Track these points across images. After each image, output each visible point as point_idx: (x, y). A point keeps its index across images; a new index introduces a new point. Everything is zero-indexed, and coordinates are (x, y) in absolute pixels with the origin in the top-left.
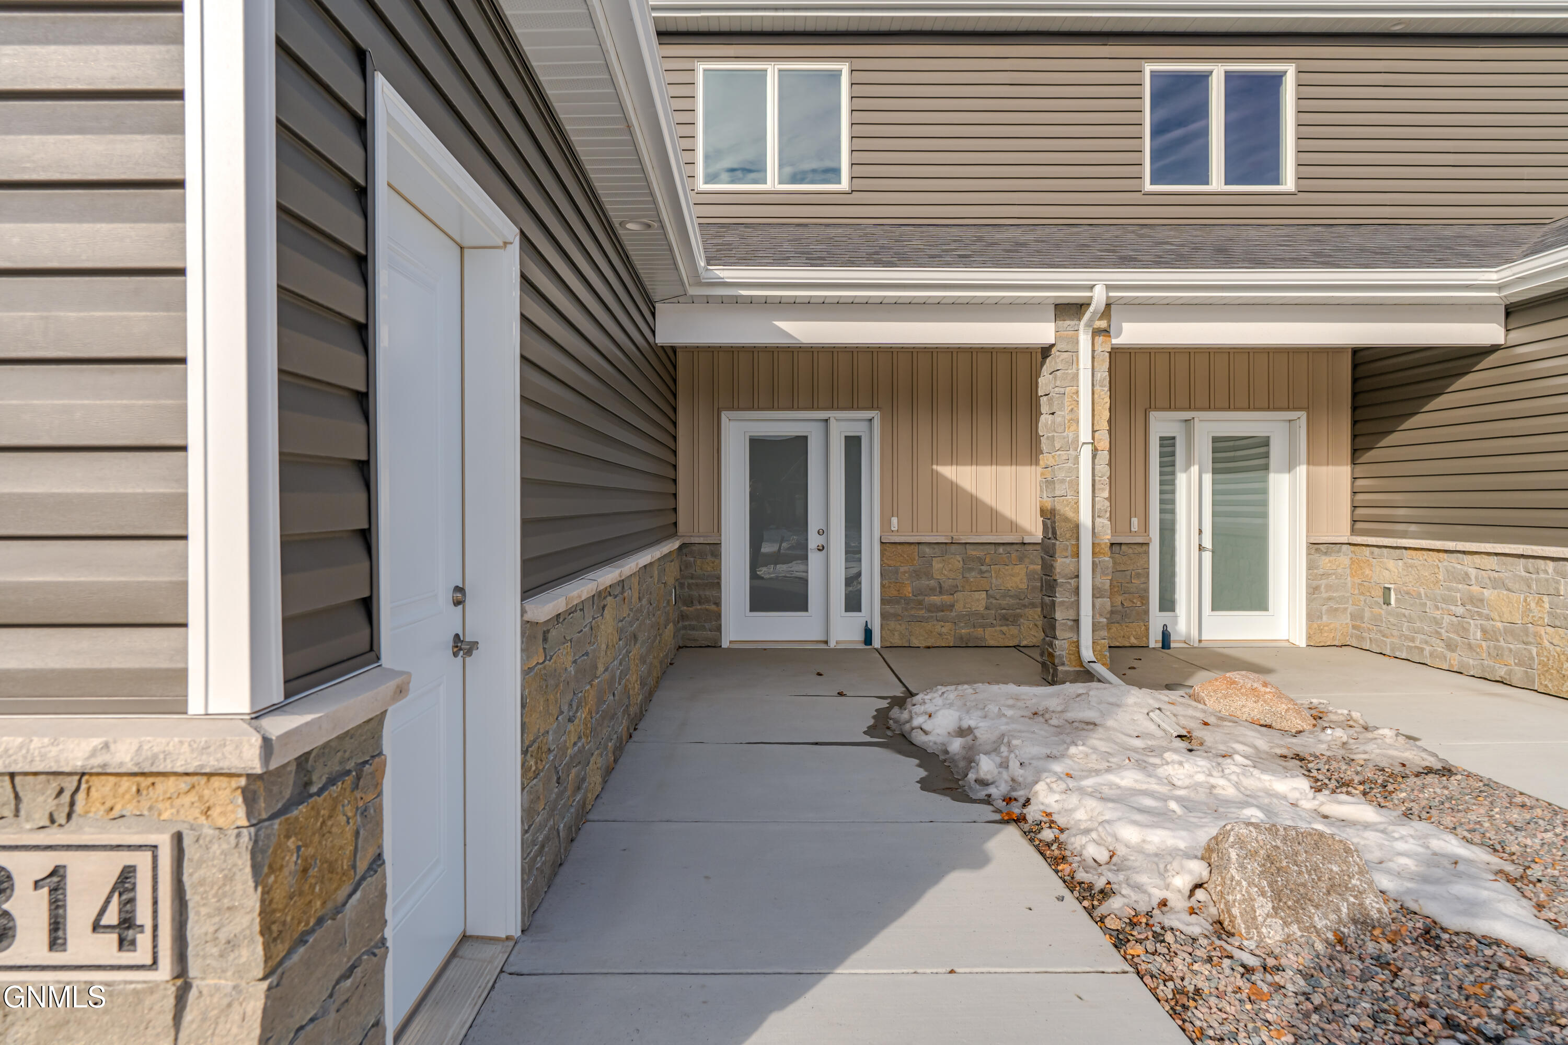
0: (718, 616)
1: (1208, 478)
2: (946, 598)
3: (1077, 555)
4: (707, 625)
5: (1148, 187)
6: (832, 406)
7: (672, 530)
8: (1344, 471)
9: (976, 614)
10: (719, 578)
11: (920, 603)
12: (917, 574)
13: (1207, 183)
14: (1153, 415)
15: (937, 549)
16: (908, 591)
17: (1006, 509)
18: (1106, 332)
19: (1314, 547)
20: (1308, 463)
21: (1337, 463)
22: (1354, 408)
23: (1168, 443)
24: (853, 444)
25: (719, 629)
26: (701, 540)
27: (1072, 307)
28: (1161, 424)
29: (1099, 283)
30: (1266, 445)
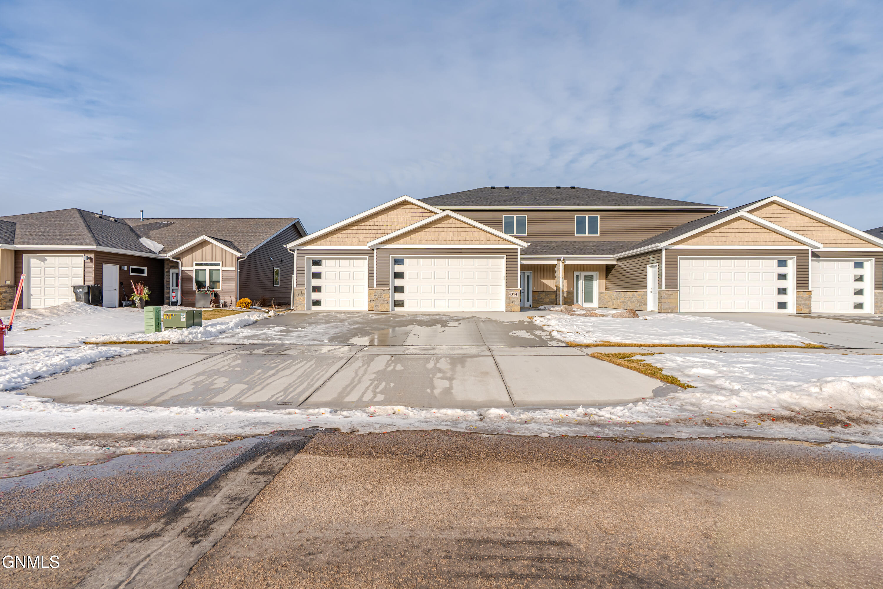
1: (584, 282)
2: (543, 300)
3: (560, 291)
5: (576, 235)
6: (525, 271)
8: (605, 281)
9: (547, 302)
11: (539, 301)
12: (538, 296)
13: (586, 234)
15: (541, 293)
16: (537, 299)
17: (552, 287)
18: (564, 262)
19: (600, 292)
20: (599, 279)
21: (602, 279)
22: (606, 271)
23: (577, 277)
24: (528, 276)
27: (559, 260)
28: (576, 273)
29: (562, 257)
30: (593, 277)
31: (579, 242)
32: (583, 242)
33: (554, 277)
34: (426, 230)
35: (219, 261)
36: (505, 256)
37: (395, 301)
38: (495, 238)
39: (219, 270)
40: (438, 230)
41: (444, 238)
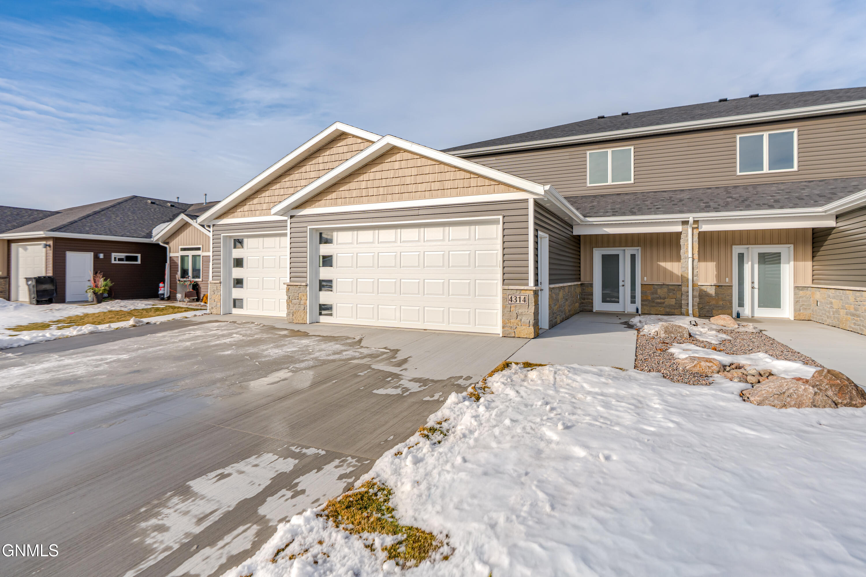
0: (593, 303)
1: (756, 266)
2: (662, 301)
3: (688, 286)
4: (589, 306)
5: (739, 173)
6: (626, 246)
7: (579, 279)
8: (809, 264)
9: (672, 305)
10: (593, 293)
11: (654, 302)
12: (653, 293)
13: (762, 170)
14: (734, 247)
15: (659, 287)
16: (650, 298)
18: (697, 228)
19: (796, 288)
20: (794, 261)
21: (804, 260)
22: (813, 243)
23: (741, 257)
24: (633, 257)
25: (592, 307)
26: (588, 283)
27: (685, 223)
28: (737, 250)
29: (691, 217)
30: (780, 256)
31: (745, 187)
32: (755, 186)
33: (678, 258)
34: (361, 178)
35: (200, 244)
36: (501, 217)
37: (320, 305)
38: (480, 181)
39: (199, 256)
40: (378, 175)
41: (390, 190)
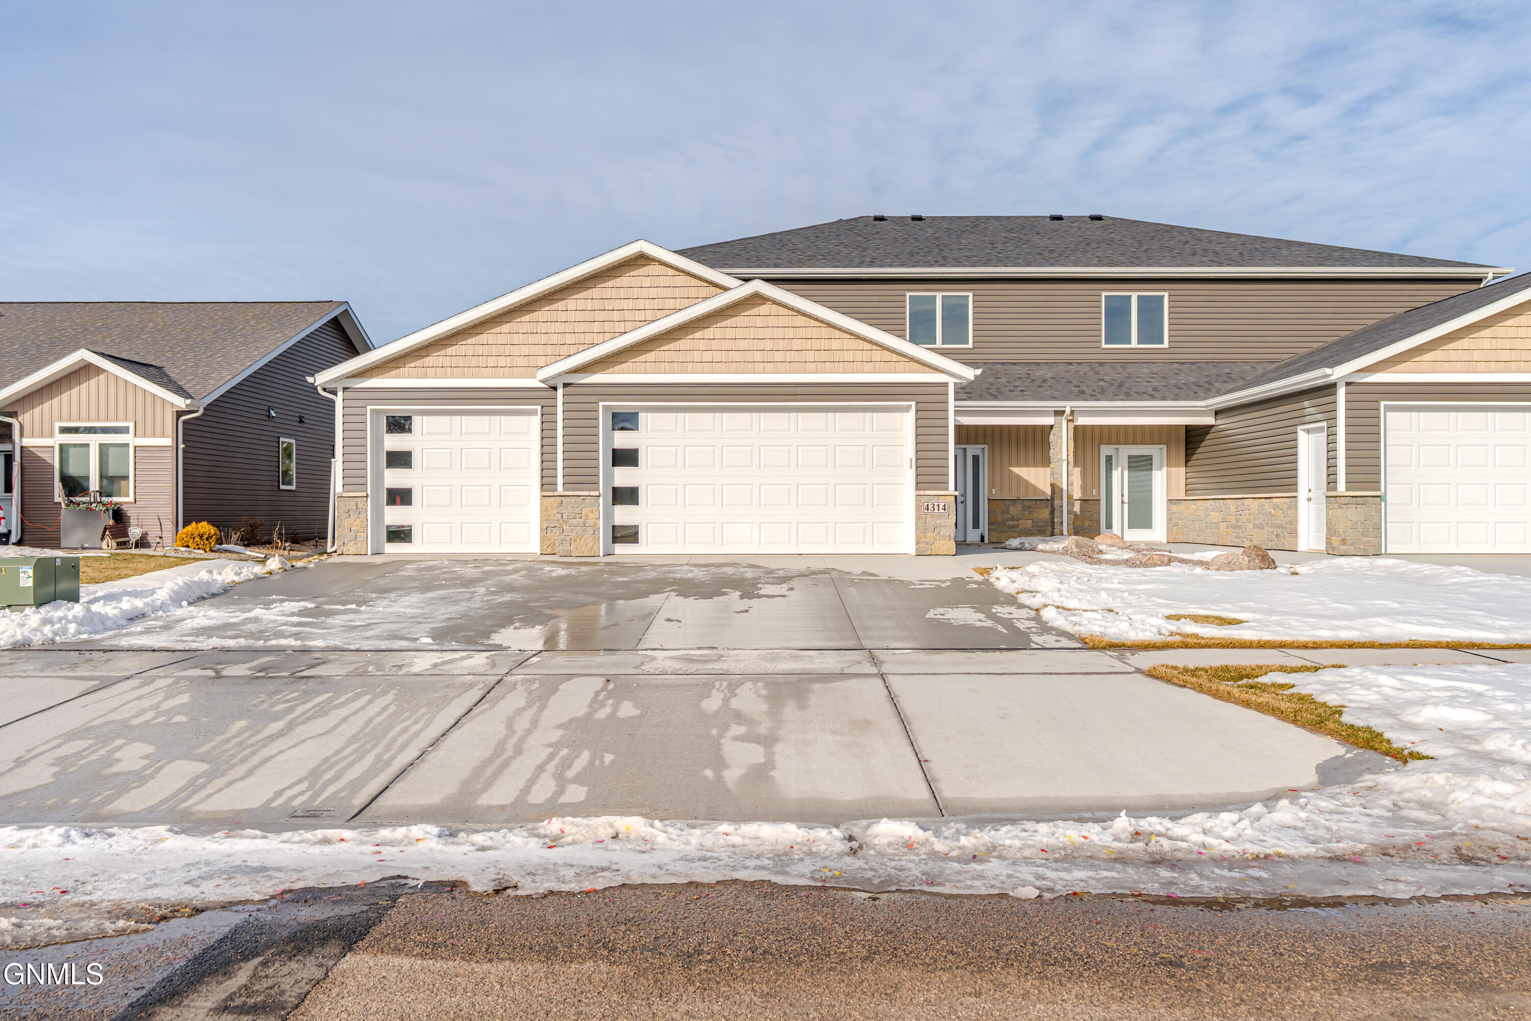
1: (1126, 473)
2: (1015, 523)
3: (1062, 499)
5: (1104, 346)
6: (968, 443)
8: (1183, 470)
9: (1028, 529)
11: (1005, 524)
12: (1003, 513)
13: (1130, 343)
14: (1102, 446)
15: (1012, 503)
16: (999, 519)
17: (1041, 486)
18: (1072, 421)
19: (1169, 501)
20: (1168, 466)
21: (1177, 466)
22: (1186, 444)
23: (1109, 459)
24: (976, 459)
27: (1059, 413)
28: (1106, 450)
29: (1068, 406)
30: (1151, 459)
31: (1113, 365)
32: (1124, 364)
33: (1045, 461)
34: (698, 335)
35: (126, 420)
36: (913, 404)
37: (614, 527)
38: (887, 355)
39: (127, 445)
40: (730, 333)
41: (749, 356)
